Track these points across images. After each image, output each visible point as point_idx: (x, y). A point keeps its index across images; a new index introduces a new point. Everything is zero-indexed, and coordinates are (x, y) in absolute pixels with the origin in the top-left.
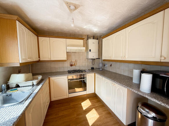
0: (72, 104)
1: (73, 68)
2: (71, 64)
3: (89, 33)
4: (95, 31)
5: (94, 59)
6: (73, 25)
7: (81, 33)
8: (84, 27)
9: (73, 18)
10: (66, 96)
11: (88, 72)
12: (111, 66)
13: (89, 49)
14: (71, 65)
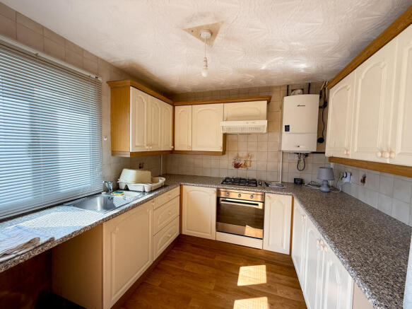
0: (219, 258)
1: (241, 173)
2: (237, 162)
3: (287, 80)
4: (303, 71)
5: (306, 155)
6: (204, 74)
7: (263, 83)
8: (264, 67)
9: (206, 58)
10: (211, 233)
11: (276, 190)
12: (363, 181)
13: (285, 123)
14: (237, 166)
